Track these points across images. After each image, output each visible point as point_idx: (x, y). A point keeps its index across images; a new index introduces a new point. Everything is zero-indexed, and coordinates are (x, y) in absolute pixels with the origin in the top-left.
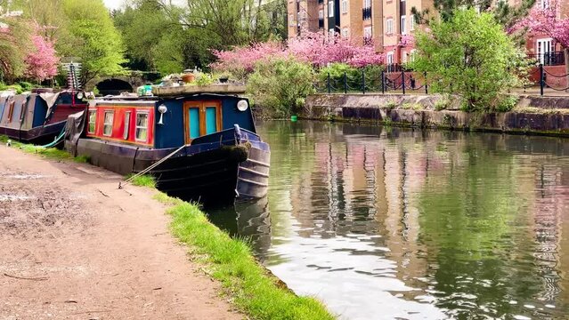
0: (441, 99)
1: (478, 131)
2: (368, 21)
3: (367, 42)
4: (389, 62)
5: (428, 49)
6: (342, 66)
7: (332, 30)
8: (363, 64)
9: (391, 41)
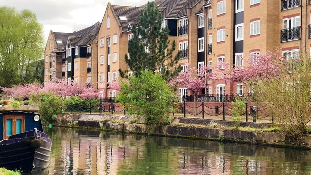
0: (133, 117)
1: (152, 135)
2: (89, 74)
3: (88, 86)
4: (100, 96)
5: (124, 90)
6: (76, 98)
7: (70, 78)
8: (88, 98)
9: (102, 86)
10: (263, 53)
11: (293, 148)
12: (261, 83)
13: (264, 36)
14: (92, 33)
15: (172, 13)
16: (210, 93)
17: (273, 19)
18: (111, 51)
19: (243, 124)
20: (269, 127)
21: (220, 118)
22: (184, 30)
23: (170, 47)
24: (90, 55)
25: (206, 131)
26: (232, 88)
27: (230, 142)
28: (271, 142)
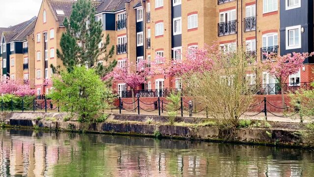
0: (67, 115)
1: (87, 133)
2: (26, 71)
3: (26, 82)
4: (38, 94)
6: (10, 96)
7: (5, 75)
8: (23, 95)
9: (39, 82)
10: (201, 46)
11: (226, 142)
12: (194, 77)
13: (201, 30)
14: (28, 28)
15: (110, 7)
16: (149, 88)
17: (210, 13)
18: (48, 46)
19: (178, 120)
20: (204, 121)
21: (156, 113)
22: (122, 24)
24: (26, 51)
25: (141, 127)
26: (171, 84)
27: (165, 138)
28: (206, 136)
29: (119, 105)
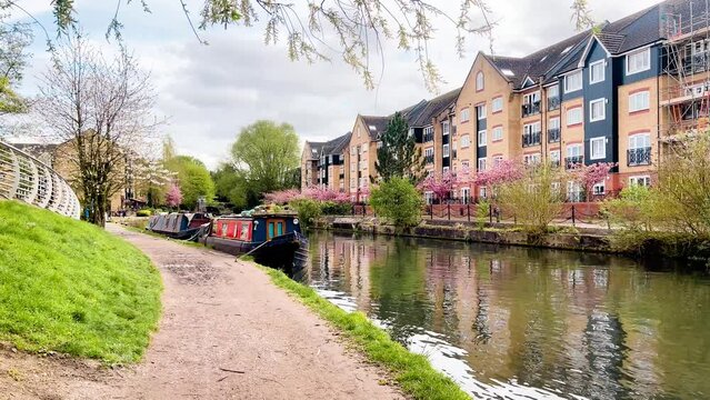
0: (383, 219)
1: (402, 236)
2: (342, 180)
3: (341, 191)
4: (353, 200)
5: (375, 195)
6: (330, 202)
7: (324, 184)
8: (341, 201)
9: (354, 190)
10: (506, 157)
11: (534, 247)
12: (504, 186)
13: (506, 142)
14: (344, 142)
15: (418, 122)
16: (455, 195)
17: (514, 125)
18: (362, 158)
19: (487, 225)
20: (512, 227)
21: (465, 219)
22: (430, 137)
23: (417, 153)
24: (342, 162)
25: (451, 232)
26: (476, 191)
27: (477, 242)
28: (515, 241)
29: (429, 211)
